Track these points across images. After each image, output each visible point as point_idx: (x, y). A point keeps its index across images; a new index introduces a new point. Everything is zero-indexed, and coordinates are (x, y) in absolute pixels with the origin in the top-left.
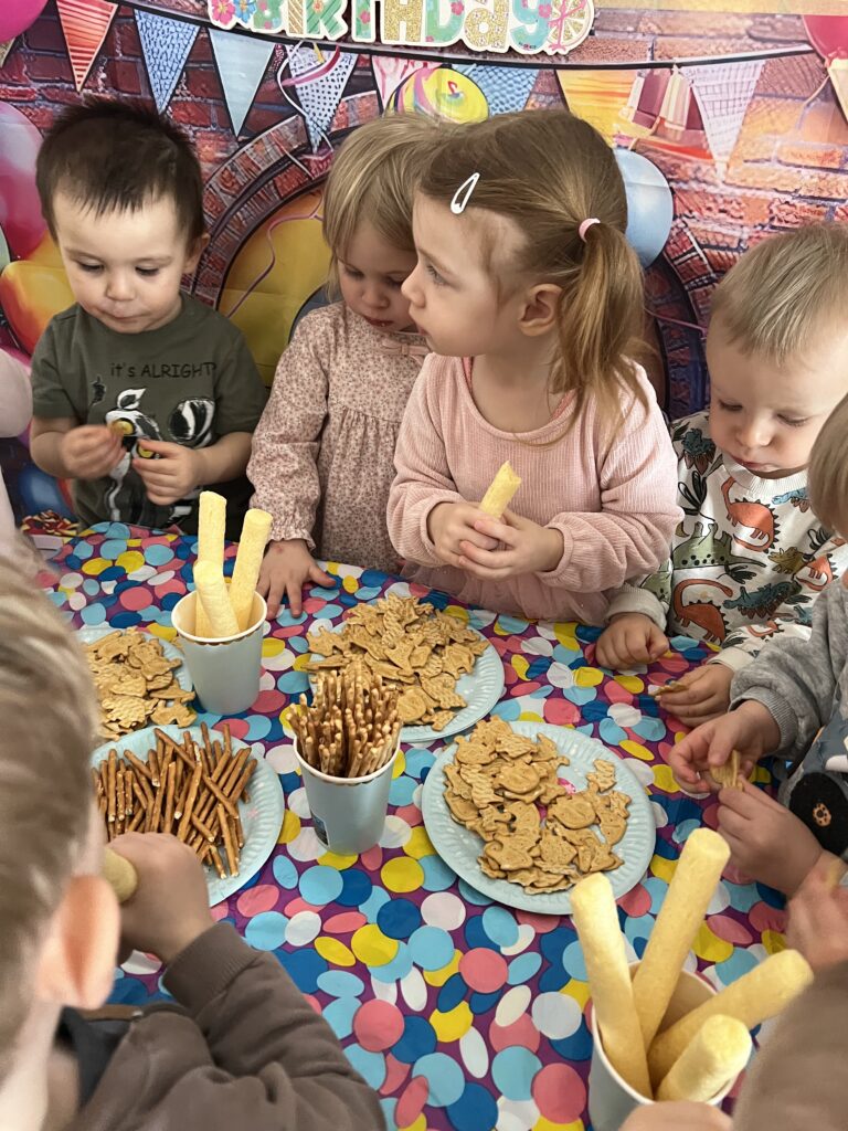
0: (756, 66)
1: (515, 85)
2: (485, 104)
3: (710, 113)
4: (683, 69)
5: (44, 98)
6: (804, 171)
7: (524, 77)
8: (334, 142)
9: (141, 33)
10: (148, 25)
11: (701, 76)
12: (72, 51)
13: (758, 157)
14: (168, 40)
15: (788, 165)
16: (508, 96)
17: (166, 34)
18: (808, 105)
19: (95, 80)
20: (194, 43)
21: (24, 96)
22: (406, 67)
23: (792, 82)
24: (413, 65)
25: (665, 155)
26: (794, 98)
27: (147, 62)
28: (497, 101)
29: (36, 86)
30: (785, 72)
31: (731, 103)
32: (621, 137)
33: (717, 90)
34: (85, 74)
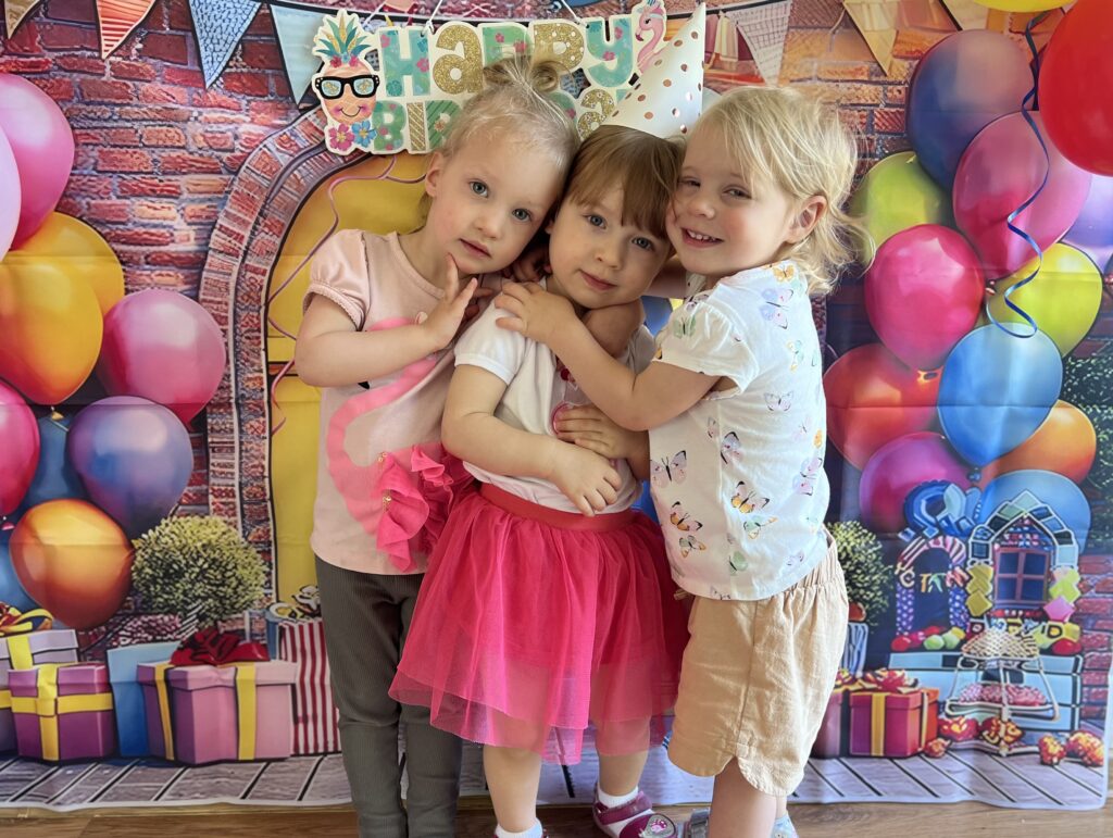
0: (786, 5)
3: (756, 45)
4: (728, 13)
5: (60, 68)
6: (841, 85)
11: (744, 17)
13: (801, 76)
14: (225, 15)
15: (828, 81)
18: (834, 33)
19: (129, 50)
20: (254, 18)
21: (37, 68)
23: (816, 15)
25: (723, 82)
26: (821, 28)
27: (198, 36)
29: (50, 56)
30: (810, 9)
31: (771, 36)
33: (758, 27)
34: (117, 44)
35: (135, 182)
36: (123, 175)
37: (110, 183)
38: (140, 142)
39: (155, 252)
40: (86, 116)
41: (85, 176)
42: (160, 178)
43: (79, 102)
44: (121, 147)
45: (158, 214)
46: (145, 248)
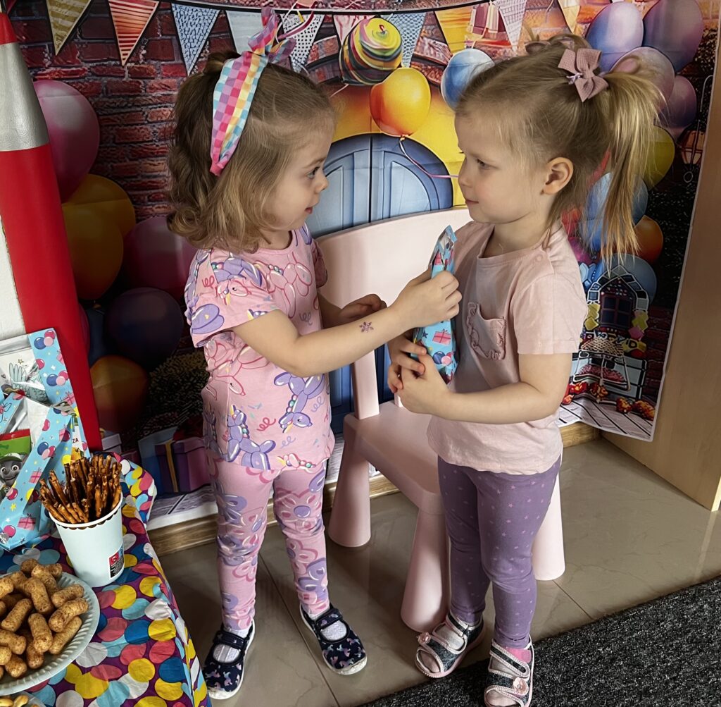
1: (414, 23)
2: (399, 36)
3: (508, 22)
4: (495, 2)
5: (93, 74)
7: (418, 17)
8: (310, 70)
9: (176, 19)
10: (182, 13)
11: (502, 4)
12: (120, 37)
14: (197, 22)
16: (411, 29)
17: (195, 17)
18: (549, 11)
19: (138, 56)
20: (216, 21)
21: (77, 75)
22: (355, 20)
23: (540, 1)
24: (358, 18)
25: (490, 47)
26: (542, 8)
27: (180, 38)
28: (405, 33)
29: (86, 66)
31: (516, 16)
32: (468, 42)
33: (510, 9)
34: (129, 53)
35: (140, 149)
36: (132, 145)
37: (126, 151)
38: (146, 120)
39: (155, 193)
40: (108, 106)
41: (108, 147)
42: (157, 144)
43: (103, 97)
44: (132, 125)
45: (156, 168)
46: (149, 192)
